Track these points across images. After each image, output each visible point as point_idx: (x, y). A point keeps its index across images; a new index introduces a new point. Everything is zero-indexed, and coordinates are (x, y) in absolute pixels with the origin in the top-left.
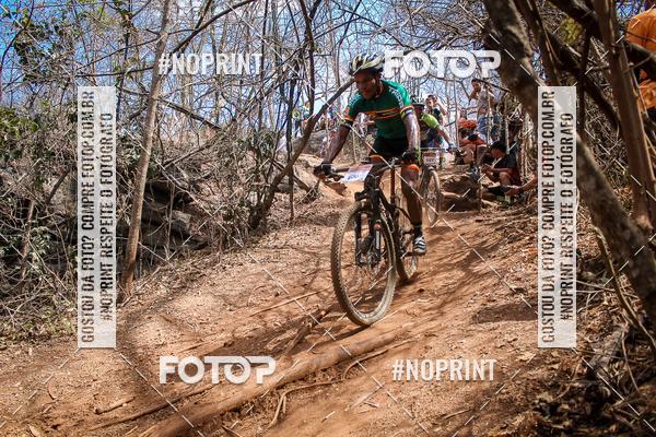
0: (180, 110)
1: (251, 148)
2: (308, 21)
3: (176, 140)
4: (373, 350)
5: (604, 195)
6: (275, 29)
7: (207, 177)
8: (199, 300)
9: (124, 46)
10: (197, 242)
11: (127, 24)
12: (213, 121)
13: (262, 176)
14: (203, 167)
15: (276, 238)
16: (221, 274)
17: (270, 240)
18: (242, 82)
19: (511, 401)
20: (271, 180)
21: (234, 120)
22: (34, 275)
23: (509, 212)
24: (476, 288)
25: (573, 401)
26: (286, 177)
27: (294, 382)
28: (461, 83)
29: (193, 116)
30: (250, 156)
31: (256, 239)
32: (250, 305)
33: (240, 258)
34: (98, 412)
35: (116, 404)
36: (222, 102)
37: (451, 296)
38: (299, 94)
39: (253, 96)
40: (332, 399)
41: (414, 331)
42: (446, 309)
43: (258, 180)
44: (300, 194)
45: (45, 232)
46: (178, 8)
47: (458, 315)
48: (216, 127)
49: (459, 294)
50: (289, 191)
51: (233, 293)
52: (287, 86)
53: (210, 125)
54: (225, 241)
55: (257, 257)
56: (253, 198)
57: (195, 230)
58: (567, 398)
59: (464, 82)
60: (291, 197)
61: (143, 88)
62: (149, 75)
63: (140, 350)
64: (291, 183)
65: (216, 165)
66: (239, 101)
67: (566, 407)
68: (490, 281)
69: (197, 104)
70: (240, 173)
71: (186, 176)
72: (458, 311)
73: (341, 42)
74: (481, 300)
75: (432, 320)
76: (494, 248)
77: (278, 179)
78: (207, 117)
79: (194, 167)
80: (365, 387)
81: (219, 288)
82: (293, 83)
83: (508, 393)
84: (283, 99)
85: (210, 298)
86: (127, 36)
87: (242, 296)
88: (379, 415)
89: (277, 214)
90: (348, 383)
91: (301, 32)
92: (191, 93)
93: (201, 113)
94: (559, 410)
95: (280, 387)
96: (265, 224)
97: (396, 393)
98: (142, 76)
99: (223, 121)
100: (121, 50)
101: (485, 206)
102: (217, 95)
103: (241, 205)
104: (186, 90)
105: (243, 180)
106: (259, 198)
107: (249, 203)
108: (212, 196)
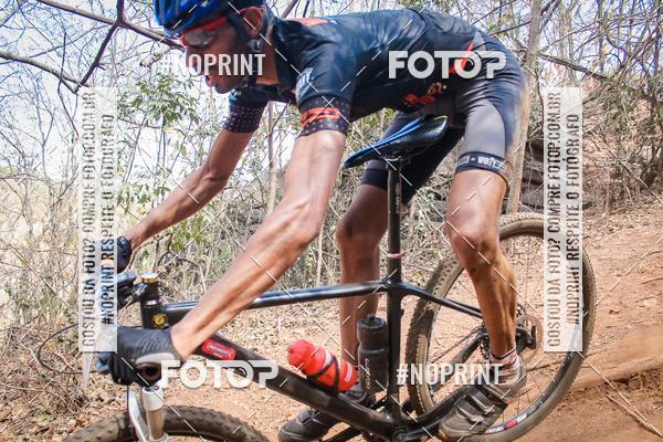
0: (559, 61)
1: (644, 97)
7: (590, 132)
9: (498, 4)
12: (597, 70)
13: (658, 128)
14: (586, 122)
16: (607, 237)
18: (631, 21)
21: (622, 67)
22: (420, 232)
29: (576, 68)
30: (643, 106)
31: (650, 198)
32: (642, 272)
33: (628, 219)
36: (608, 48)
39: (647, 34)
43: (652, 131)
45: (429, 192)
48: (602, 77)
51: (621, 257)
53: (594, 75)
54: (613, 201)
55: (651, 219)
56: (646, 152)
61: (519, 44)
62: (524, 32)
65: (602, 119)
66: (628, 43)
69: (577, 55)
70: (630, 124)
78: (590, 67)
81: (601, 251)
87: (632, 261)
92: (571, 43)
93: (583, 63)
98: (517, 33)
99: (610, 69)
100: (496, 9)
102: (601, 41)
103: (631, 161)
104: (566, 40)
105: (634, 132)
106: (654, 152)
107: (643, 159)
108: (597, 153)
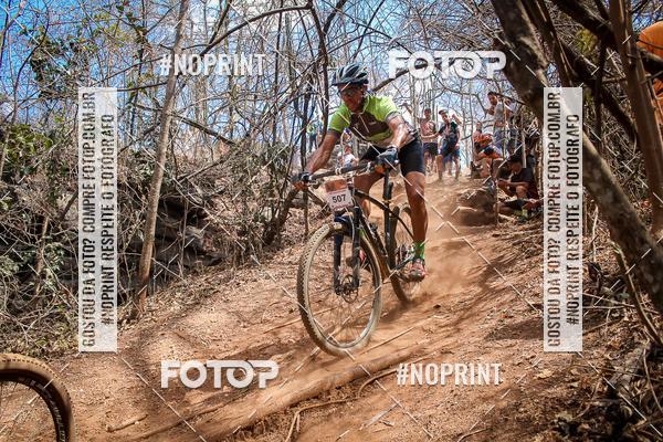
0: (191, 123)
1: (265, 163)
2: (322, 36)
3: (190, 155)
4: (388, 368)
5: (622, 208)
6: (289, 44)
7: (221, 193)
8: (213, 316)
9: (138, 62)
10: (210, 257)
11: (141, 40)
12: (227, 136)
13: (276, 192)
14: (217, 182)
15: (290, 254)
16: (235, 291)
17: (284, 256)
18: (256, 97)
19: (529, 420)
20: (286, 195)
21: (248, 135)
22: (48, 291)
23: (526, 226)
24: (493, 304)
25: (593, 420)
26: (301, 192)
27: (308, 400)
28: (477, 95)
29: (207, 132)
30: (264, 172)
31: (270, 254)
32: (264, 322)
33: (254, 273)
34: (110, 430)
35: (127, 422)
36: (236, 117)
37: (467, 312)
38: (313, 108)
39: (267, 110)
40: (347, 417)
41: (430, 348)
42: (463, 325)
43: (272, 195)
44: (315, 209)
45: (59, 248)
46: (192, 23)
47: (474, 331)
48: (230, 143)
49: (475, 310)
50: (304, 206)
51: (247, 310)
52: (301, 100)
53: (224, 140)
54: (239, 257)
55: (271, 273)
56: (267, 213)
57: (208, 246)
58: (587, 417)
59: (480, 96)
60: (306, 212)
61: (157, 104)
62: (162, 91)
63: (153, 367)
64: (305, 198)
65: (231, 180)
66: (253, 115)
67: (587, 427)
68: (507, 297)
69: (210, 120)
70: (254, 187)
71: (200, 191)
72: (475, 328)
73: (355, 56)
74: (498, 316)
75: (448, 336)
76: (512, 263)
77: (293, 195)
78: (221, 133)
79: (208, 183)
80: (380, 405)
81: (232, 305)
82: (307, 97)
83: (526, 412)
84: (297, 113)
85: (224, 314)
86: (141, 52)
87: (256, 312)
88: (394, 434)
89: (291, 229)
90: (363, 401)
91: (315, 46)
92: (205, 108)
93: (215, 128)
94: (579, 430)
95: (294, 405)
96: (279, 240)
97: (412, 411)
98: (156, 91)
99: (238, 136)
100: (136, 66)
101: (502, 221)
102: (231, 110)
103: (255, 220)
104: (200, 106)
105: (257, 195)
106: (274, 213)
107: (264, 218)
108: (226, 212)
